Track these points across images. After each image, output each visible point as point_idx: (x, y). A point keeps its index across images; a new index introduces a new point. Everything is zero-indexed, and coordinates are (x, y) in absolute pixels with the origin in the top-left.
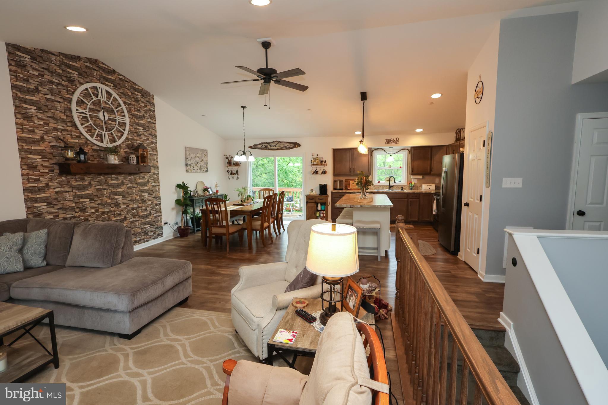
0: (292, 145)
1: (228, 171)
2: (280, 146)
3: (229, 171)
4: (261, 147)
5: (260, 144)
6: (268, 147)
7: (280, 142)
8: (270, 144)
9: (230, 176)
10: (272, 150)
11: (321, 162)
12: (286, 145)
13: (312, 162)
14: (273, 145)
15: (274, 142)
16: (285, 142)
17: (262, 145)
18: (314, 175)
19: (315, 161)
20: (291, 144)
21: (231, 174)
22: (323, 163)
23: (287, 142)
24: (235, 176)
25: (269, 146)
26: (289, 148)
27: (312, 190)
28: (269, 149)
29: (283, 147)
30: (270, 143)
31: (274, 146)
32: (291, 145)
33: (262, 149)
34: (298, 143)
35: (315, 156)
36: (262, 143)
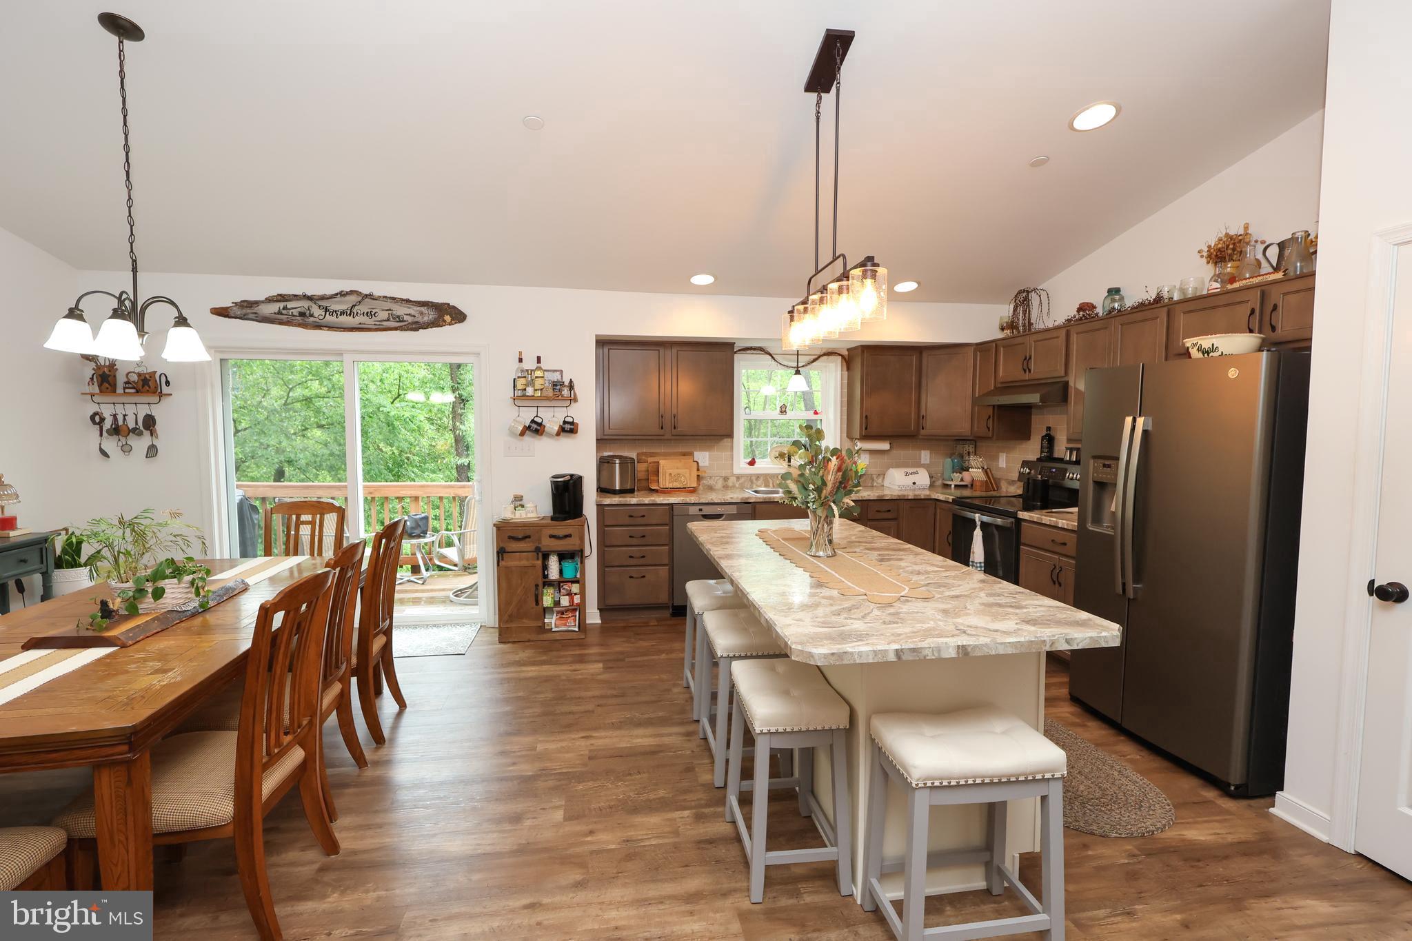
0: (430, 315)
1: (97, 419)
2: (370, 314)
3: (102, 420)
4: (279, 313)
5: (270, 300)
6: (312, 315)
7: (370, 296)
8: (321, 303)
9: (111, 445)
10: (331, 327)
11: (557, 385)
12: (401, 310)
13: (519, 386)
14: (335, 306)
15: (342, 294)
16: (394, 299)
17: (281, 305)
18: (529, 439)
19: (532, 383)
20: (423, 309)
21: (116, 430)
22: (566, 392)
23: (405, 298)
24: (140, 444)
25: (317, 312)
26: (416, 326)
27: (518, 498)
28: (318, 327)
29: (388, 320)
30: (323, 298)
31: (342, 313)
32: (422, 313)
33: (281, 323)
34: (454, 308)
35: (529, 364)
36: (282, 298)
